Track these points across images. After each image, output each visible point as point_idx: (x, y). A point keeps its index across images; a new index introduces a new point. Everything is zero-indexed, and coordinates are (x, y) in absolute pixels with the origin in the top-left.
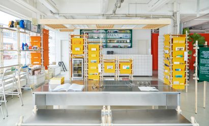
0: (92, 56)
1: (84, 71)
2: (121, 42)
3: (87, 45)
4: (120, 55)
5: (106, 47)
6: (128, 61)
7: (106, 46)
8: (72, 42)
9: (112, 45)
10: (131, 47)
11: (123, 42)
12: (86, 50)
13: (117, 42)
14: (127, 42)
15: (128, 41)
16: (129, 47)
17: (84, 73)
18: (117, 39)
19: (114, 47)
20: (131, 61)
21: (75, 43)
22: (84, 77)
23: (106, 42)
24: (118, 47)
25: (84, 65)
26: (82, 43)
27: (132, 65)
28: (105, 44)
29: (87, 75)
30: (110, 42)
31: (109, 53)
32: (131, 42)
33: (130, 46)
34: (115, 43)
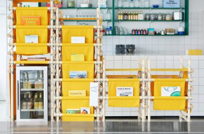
0: (74, 58)
1: (49, 101)
2: (156, 20)
3: (58, 26)
4: (153, 57)
5: (114, 34)
6: (177, 73)
7: (114, 32)
8: (15, 19)
9: (129, 26)
10: (185, 33)
11: (164, 20)
12: (55, 43)
13: (145, 19)
14: (173, 20)
15: (178, 16)
16: (179, 34)
17: (49, 109)
18: (147, 11)
19: (137, 33)
20: (186, 73)
21: (23, 23)
22: (49, 118)
23: (115, 20)
24: (147, 34)
25: (49, 85)
26: (45, 21)
27: (186, 83)
28: (111, 24)
29: (58, 114)
30: (124, 20)
31: (121, 50)
32: (185, 18)
33: (181, 29)
34: (140, 21)
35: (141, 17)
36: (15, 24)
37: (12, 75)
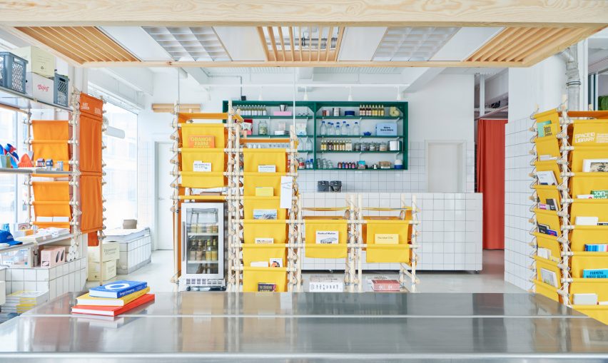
0: (259, 192)
1: (225, 250)
2: (367, 150)
3: (237, 150)
4: (360, 195)
5: (315, 168)
7: (316, 165)
8: (180, 140)
9: (335, 159)
10: (404, 167)
11: (377, 151)
12: (235, 174)
13: (354, 150)
14: (388, 151)
15: (394, 145)
16: (396, 168)
17: (225, 260)
18: (357, 140)
19: (344, 166)
20: (409, 213)
21: (192, 145)
22: (226, 272)
23: (317, 151)
24: (356, 169)
25: (226, 228)
26: (221, 142)
28: (312, 156)
29: (238, 267)
30: (328, 151)
31: (324, 186)
32: (404, 149)
33: (398, 162)
34: (347, 152)
35: (349, 147)
36: (181, 146)
37: (176, 214)
